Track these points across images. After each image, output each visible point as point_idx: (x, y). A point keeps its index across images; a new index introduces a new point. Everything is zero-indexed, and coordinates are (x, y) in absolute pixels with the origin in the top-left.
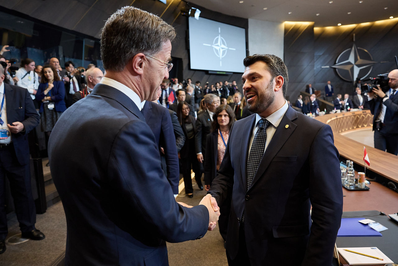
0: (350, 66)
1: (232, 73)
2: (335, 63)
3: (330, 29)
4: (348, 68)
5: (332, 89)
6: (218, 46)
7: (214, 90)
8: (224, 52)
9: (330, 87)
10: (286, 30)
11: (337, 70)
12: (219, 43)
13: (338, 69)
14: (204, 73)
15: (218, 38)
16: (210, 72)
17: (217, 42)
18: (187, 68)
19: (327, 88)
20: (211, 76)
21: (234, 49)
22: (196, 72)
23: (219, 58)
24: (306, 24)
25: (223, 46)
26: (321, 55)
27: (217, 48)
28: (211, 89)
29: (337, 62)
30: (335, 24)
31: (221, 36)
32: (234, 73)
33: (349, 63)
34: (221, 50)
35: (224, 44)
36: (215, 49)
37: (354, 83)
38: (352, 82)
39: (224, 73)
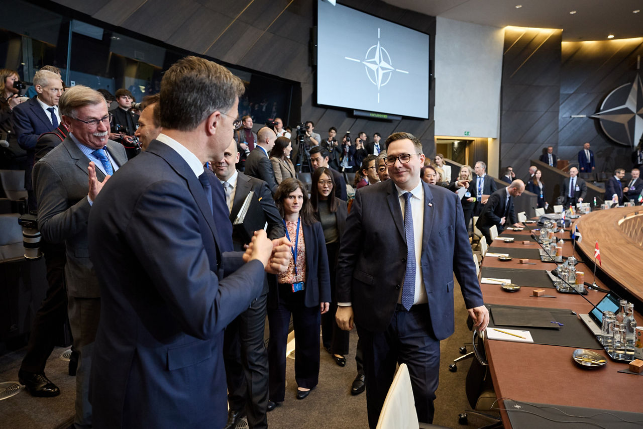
0: (628, 117)
1: (400, 118)
2: (598, 110)
3: (590, 45)
4: (623, 119)
5: (592, 158)
6: (374, 63)
7: (362, 148)
8: (385, 76)
9: (588, 154)
10: (507, 43)
11: (601, 122)
12: (377, 59)
13: (603, 120)
14: (344, 114)
15: (376, 48)
16: (355, 113)
17: (372, 55)
18: (310, 103)
19: (582, 155)
20: (359, 121)
21: (407, 73)
22: (329, 111)
23: (376, 86)
24: (546, 33)
25: (384, 64)
26: (572, 94)
27: (374, 67)
28: (356, 145)
29: (602, 108)
30: (602, 37)
31: (381, 45)
32: (404, 118)
33: (627, 111)
34: (381, 72)
35: (386, 60)
36: (369, 69)
37: (635, 149)
38: (630, 146)
39: (385, 117)
